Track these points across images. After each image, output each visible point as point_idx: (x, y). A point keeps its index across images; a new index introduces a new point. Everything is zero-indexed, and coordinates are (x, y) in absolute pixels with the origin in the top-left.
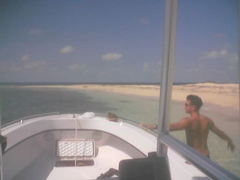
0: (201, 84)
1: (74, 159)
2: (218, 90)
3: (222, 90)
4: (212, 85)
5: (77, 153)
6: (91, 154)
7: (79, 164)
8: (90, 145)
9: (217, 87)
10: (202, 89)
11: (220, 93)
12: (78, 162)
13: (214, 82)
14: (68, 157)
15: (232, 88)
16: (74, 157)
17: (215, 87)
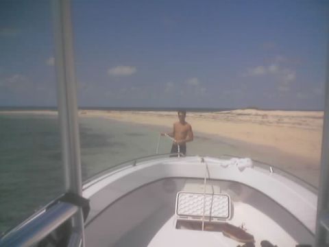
0: (239, 111)
1: (201, 220)
2: (260, 119)
3: (265, 120)
4: (253, 112)
5: (204, 212)
6: (226, 214)
7: (207, 228)
8: (223, 202)
9: (260, 115)
10: (240, 117)
11: (262, 123)
12: (206, 224)
13: (257, 109)
14: (193, 217)
15: (277, 116)
16: (201, 217)
17: (257, 115)
